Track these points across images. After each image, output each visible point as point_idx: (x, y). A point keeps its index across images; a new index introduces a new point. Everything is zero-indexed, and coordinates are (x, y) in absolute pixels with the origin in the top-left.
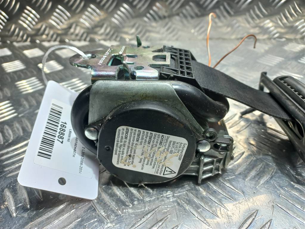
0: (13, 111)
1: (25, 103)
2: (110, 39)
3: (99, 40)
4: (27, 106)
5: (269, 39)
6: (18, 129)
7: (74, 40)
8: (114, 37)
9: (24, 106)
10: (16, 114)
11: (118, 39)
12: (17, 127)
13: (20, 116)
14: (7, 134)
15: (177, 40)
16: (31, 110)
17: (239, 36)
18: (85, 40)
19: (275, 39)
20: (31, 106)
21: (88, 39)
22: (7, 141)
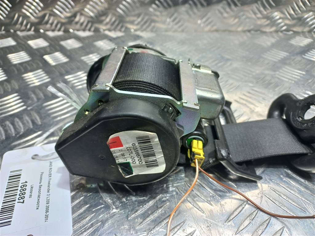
0: (22, 104)
1: (33, 96)
2: (115, 30)
3: (104, 30)
4: (35, 99)
5: (277, 31)
6: (28, 122)
7: (78, 30)
8: (119, 27)
9: (32, 99)
10: (24, 107)
11: (123, 29)
12: (26, 120)
13: (29, 108)
14: (17, 126)
15: (183, 31)
16: (39, 103)
17: (246, 28)
18: (89, 30)
19: (282, 32)
20: (38, 99)
21: (93, 29)
22: (18, 133)
